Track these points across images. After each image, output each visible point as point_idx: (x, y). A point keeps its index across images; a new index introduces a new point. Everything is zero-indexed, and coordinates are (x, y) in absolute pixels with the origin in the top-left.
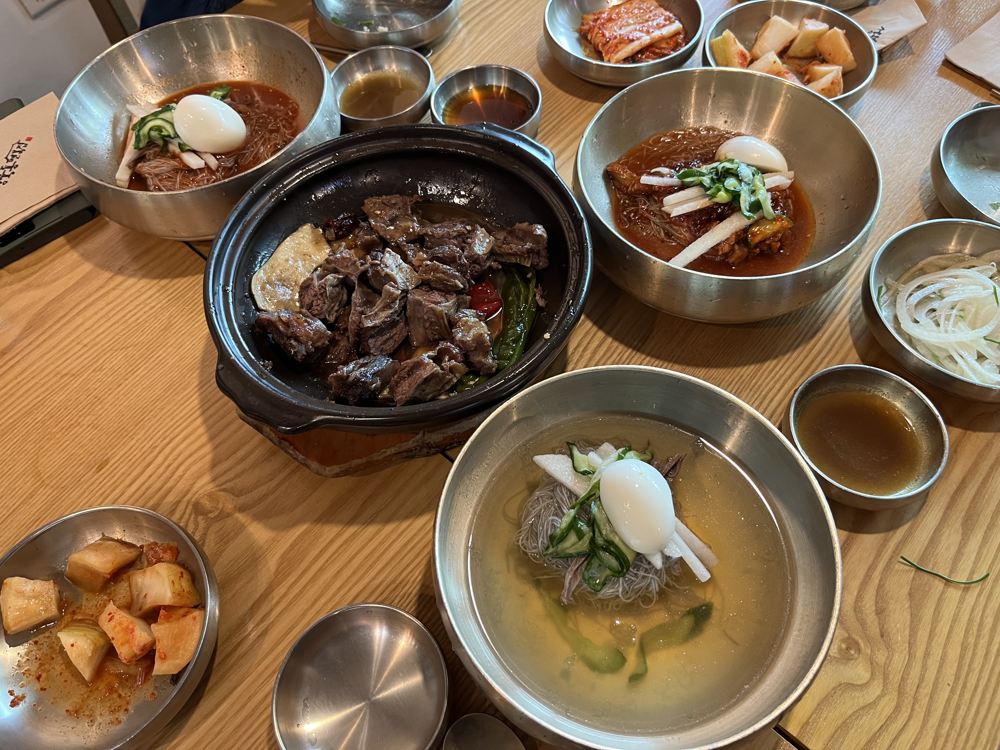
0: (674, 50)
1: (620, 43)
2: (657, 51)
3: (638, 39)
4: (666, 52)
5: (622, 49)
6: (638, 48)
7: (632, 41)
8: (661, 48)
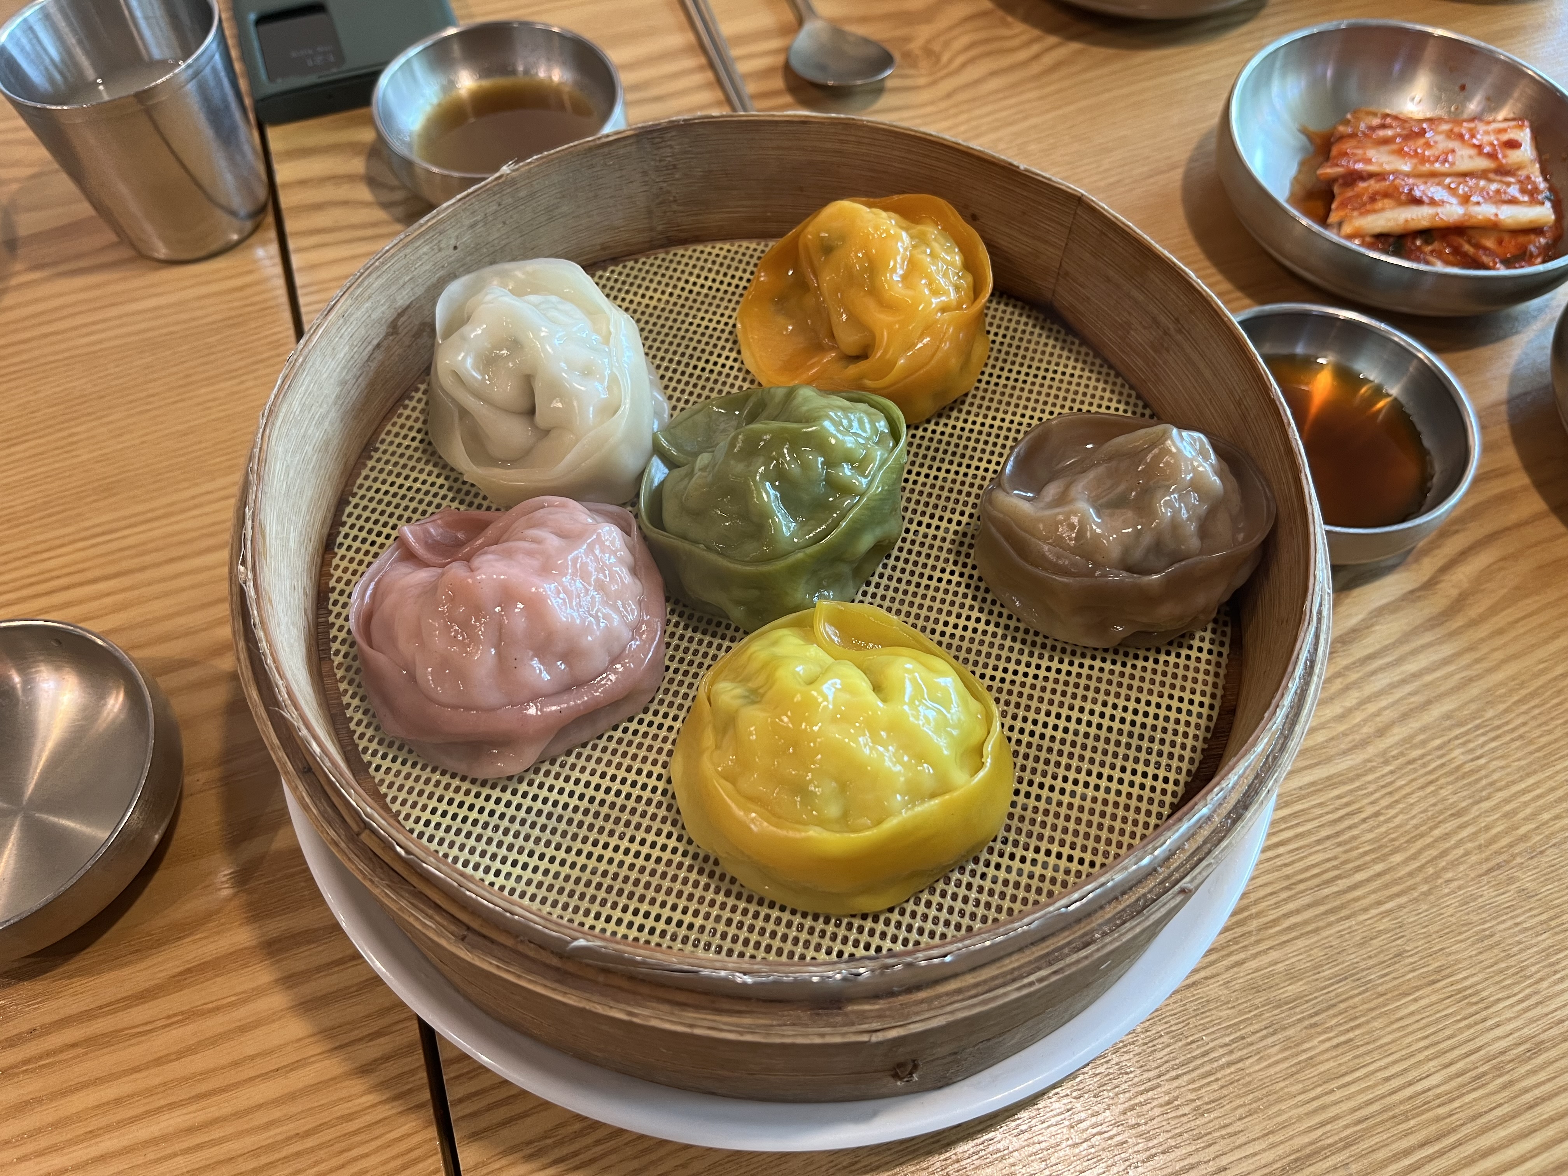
0: (1508, 263)
1: (1386, 195)
2: (1467, 247)
3: (1433, 202)
4: (1485, 259)
5: (1383, 209)
6: (1425, 224)
7: (1418, 202)
8: (1478, 246)
